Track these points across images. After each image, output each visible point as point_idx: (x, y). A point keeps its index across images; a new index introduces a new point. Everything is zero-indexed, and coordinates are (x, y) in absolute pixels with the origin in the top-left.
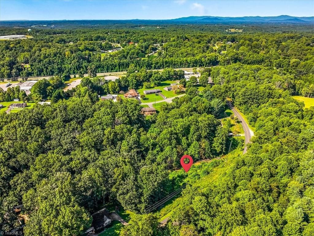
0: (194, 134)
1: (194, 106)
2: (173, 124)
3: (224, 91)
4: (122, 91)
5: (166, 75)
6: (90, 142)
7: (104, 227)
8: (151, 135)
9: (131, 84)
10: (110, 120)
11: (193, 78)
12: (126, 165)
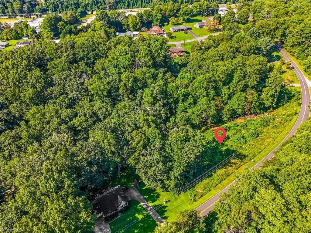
0: (238, 82)
1: (237, 45)
2: (211, 69)
3: (274, 27)
4: (144, 28)
5: (197, 10)
6: (101, 91)
7: (118, 212)
8: (181, 82)
9: (155, 19)
10: (129, 61)
11: (230, 13)
12: (149, 126)
